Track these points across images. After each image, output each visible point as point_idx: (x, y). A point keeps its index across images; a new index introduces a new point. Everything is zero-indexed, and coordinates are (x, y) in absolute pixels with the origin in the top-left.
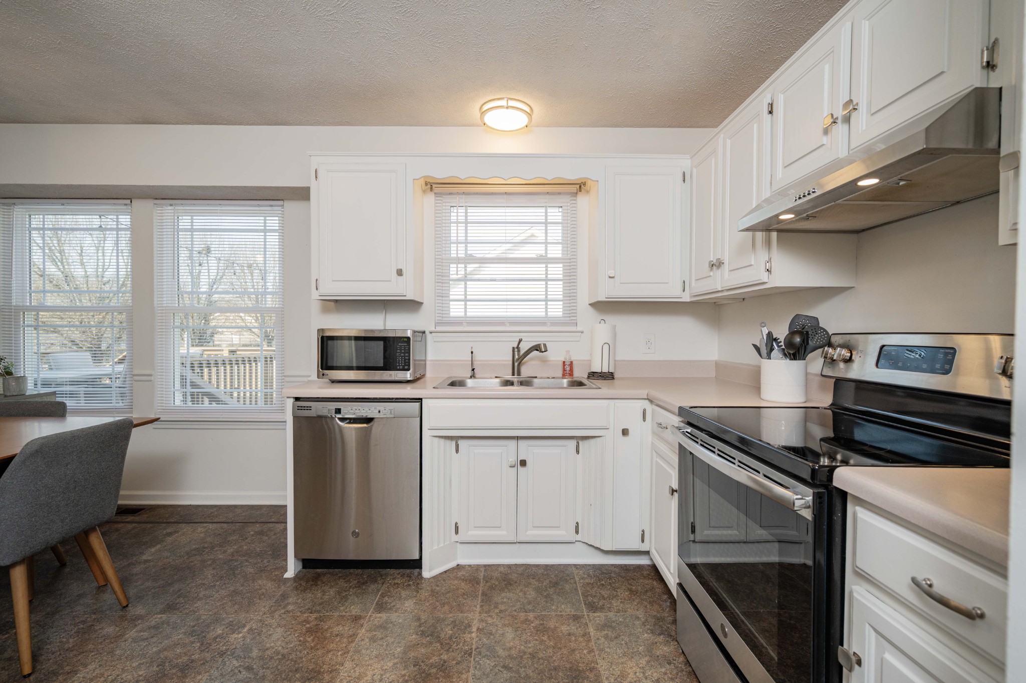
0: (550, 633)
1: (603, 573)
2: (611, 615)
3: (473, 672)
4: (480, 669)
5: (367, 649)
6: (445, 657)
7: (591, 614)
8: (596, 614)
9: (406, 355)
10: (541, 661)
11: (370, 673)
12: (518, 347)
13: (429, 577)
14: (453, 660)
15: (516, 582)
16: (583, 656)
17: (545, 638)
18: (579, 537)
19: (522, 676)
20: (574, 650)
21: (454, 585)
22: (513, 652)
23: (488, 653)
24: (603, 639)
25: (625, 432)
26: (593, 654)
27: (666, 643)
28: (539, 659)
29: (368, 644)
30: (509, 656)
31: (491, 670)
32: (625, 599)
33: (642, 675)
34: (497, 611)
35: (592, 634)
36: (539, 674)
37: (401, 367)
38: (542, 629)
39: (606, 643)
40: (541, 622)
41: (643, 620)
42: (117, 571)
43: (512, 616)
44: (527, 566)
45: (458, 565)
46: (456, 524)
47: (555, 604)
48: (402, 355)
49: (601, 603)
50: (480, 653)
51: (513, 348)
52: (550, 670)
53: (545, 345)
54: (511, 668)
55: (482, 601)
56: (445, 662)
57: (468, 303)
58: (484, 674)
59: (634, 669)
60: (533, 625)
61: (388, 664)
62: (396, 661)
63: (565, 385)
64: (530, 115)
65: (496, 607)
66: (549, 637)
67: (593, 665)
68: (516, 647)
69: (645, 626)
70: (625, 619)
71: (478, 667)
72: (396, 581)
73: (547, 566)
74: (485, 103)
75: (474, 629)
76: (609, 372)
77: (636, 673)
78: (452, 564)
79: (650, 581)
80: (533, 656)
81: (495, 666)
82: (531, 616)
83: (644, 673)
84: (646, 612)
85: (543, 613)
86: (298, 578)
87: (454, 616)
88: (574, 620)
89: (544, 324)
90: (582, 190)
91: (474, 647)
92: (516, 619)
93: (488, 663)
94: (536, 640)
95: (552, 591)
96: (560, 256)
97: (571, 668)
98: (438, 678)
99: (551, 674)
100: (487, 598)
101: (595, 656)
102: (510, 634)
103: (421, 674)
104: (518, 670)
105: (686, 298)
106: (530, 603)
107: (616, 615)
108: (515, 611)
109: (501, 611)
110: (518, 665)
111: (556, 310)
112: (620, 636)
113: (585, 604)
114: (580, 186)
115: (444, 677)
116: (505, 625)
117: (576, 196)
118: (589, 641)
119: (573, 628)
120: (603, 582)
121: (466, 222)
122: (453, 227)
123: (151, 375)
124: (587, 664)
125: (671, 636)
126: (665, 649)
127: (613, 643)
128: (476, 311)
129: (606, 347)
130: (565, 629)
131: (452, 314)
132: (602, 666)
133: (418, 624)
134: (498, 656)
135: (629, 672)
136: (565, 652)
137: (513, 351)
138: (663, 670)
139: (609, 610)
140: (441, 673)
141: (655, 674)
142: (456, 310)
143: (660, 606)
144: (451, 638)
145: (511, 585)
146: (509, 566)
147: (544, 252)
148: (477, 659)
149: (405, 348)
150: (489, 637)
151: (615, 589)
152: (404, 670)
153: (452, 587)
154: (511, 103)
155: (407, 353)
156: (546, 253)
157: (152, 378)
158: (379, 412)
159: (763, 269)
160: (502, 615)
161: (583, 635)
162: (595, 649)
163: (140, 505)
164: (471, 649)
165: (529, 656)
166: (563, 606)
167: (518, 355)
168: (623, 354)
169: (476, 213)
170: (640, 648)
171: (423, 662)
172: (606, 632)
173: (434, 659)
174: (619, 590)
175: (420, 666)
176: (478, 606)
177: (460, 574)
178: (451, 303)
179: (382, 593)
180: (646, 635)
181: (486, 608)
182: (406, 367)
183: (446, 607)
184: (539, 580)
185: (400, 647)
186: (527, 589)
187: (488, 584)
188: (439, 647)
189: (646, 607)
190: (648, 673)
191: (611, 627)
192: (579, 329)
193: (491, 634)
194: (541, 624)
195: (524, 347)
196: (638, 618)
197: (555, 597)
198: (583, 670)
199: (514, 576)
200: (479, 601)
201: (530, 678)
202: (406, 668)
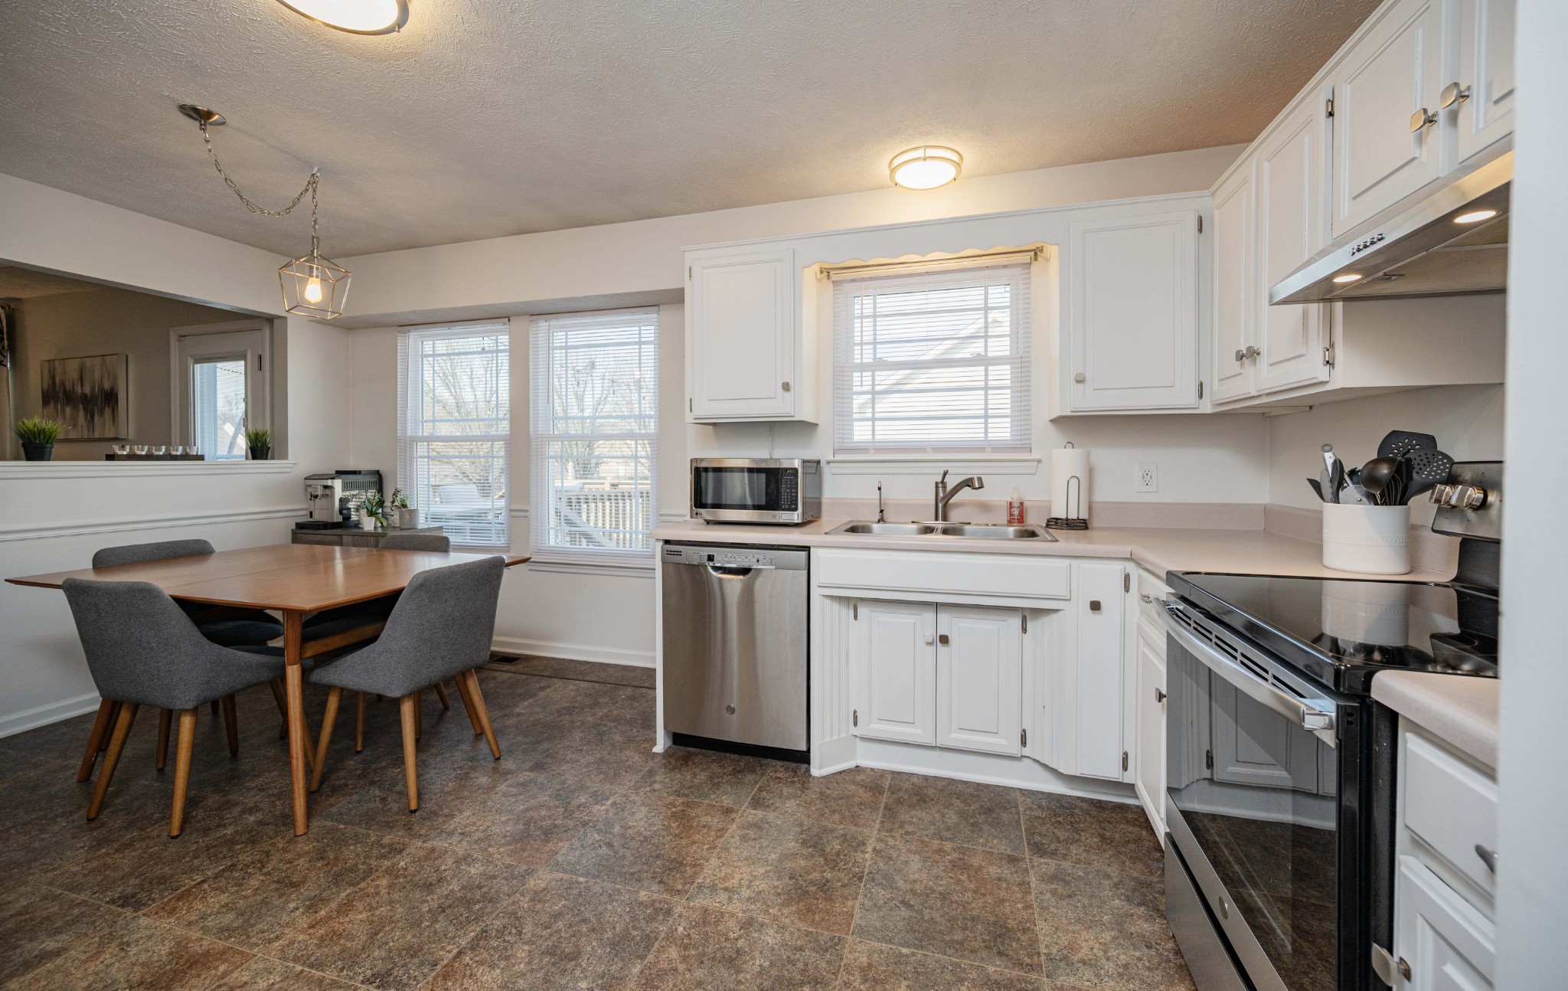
0: (972, 873)
1: (1063, 807)
2: (1066, 865)
3: (862, 900)
4: (871, 899)
5: (737, 848)
6: (828, 875)
7: (1035, 858)
8: (1043, 860)
9: (793, 491)
10: (955, 906)
11: (737, 876)
12: (943, 482)
13: (818, 776)
14: (839, 881)
15: (932, 800)
16: (1015, 910)
17: (964, 878)
18: (1026, 751)
19: (926, 918)
20: (1003, 901)
21: (850, 791)
22: (917, 886)
23: (884, 882)
24: (1048, 894)
25: (1095, 606)
26: (1031, 911)
27: (1149, 919)
28: (952, 902)
29: (738, 843)
30: (911, 890)
31: (885, 903)
32: (1091, 847)
33: (1101, 953)
34: (902, 831)
35: (1033, 885)
36: (949, 921)
37: (787, 507)
38: (960, 866)
39: (1052, 900)
40: (961, 856)
41: (1116, 880)
42: (491, 721)
43: (922, 842)
44: (951, 782)
45: (857, 766)
46: (855, 712)
47: (984, 836)
48: (788, 490)
49: (1053, 847)
50: (873, 880)
51: (937, 483)
52: (965, 919)
53: (980, 479)
54: (912, 906)
55: (884, 816)
56: (828, 881)
57: (877, 423)
58: (875, 905)
59: (1091, 943)
60: (948, 857)
61: (759, 870)
62: (768, 868)
63: (1011, 536)
64: (958, 165)
65: (901, 827)
66: (969, 877)
67: (1028, 925)
68: (921, 882)
69: (1118, 888)
70: (1087, 874)
71: (869, 895)
72: (778, 775)
73: (979, 785)
74: (899, 154)
75: (869, 849)
76: (1078, 519)
77: (1092, 949)
78: (850, 764)
79: (1137, 829)
80: (944, 897)
81: (892, 899)
82: (948, 846)
83: (1105, 952)
84: (1122, 871)
85: (965, 845)
86: (667, 754)
87: (845, 829)
88: (1009, 862)
89: (982, 449)
90: (1039, 258)
91: (866, 871)
92: (927, 846)
93: (882, 894)
94: (951, 878)
95: (981, 819)
96: (1008, 353)
97: (995, 923)
98: (817, 899)
99: (967, 924)
100: (890, 813)
101: (1033, 913)
102: (915, 862)
103: (796, 889)
104: (921, 910)
105: (1206, 407)
106: (948, 829)
107: (1074, 867)
108: (927, 836)
109: (907, 833)
110: (922, 904)
111: (1002, 430)
112: (1075, 895)
113: (1029, 844)
114: (1036, 254)
115: (825, 899)
116: (909, 851)
117: (1029, 268)
118: (1028, 892)
119: (1006, 871)
120: (1061, 819)
121: (875, 316)
122: (857, 324)
123: (526, 511)
124: (1020, 922)
125: (1158, 910)
126: (1144, 925)
127: (1064, 903)
128: (887, 432)
129: (1074, 483)
130: (993, 870)
131: (856, 438)
132: (1042, 928)
133: (799, 830)
134: (897, 888)
135: (1083, 945)
136: (990, 901)
137: (937, 487)
138: (1137, 954)
139: (1065, 857)
140: (821, 893)
141: (1122, 957)
142: (861, 433)
143: (1147, 866)
144: (838, 854)
145: (925, 802)
146: (926, 778)
147: (983, 349)
148: (868, 886)
149: (791, 482)
150: (887, 862)
151: (1077, 831)
152: (777, 880)
153: (846, 792)
154: (930, 152)
155: (794, 488)
156: (986, 350)
157: (528, 514)
158: (758, 561)
159: (1320, 361)
160: (908, 838)
161: (1019, 884)
162: (1035, 905)
163: (517, 654)
164: (863, 872)
165: (939, 896)
166: (995, 841)
167: (944, 492)
168: (1104, 494)
169: (888, 303)
170: (1105, 917)
171: (800, 876)
172: (1054, 886)
173: (815, 876)
174: (1083, 834)
175: (796, 880)
176: (878, 821)
177: (859, 778)
178: (855, 423)
179: (760, 787)
180: (1117, 901)
181: (888, 825)
182: (793, 507)
183: (837, 817)
184: (965, 802)
185: (776, 853)
186: (946, 810)
187: (894, 796)
188: (822, 862)
189: (1124, 863)
190: (1112, 953)
191: (1064, 880)
192: (1035, 456)
193: (890, 859)
194: (961, 859)
195: (951, 482)
196: (1108, 876)
197: (985, 827)
198: (1013, 928)
199: (930, 792)
200: (880, 815)
201: (936, 923)
202: (779, 878)
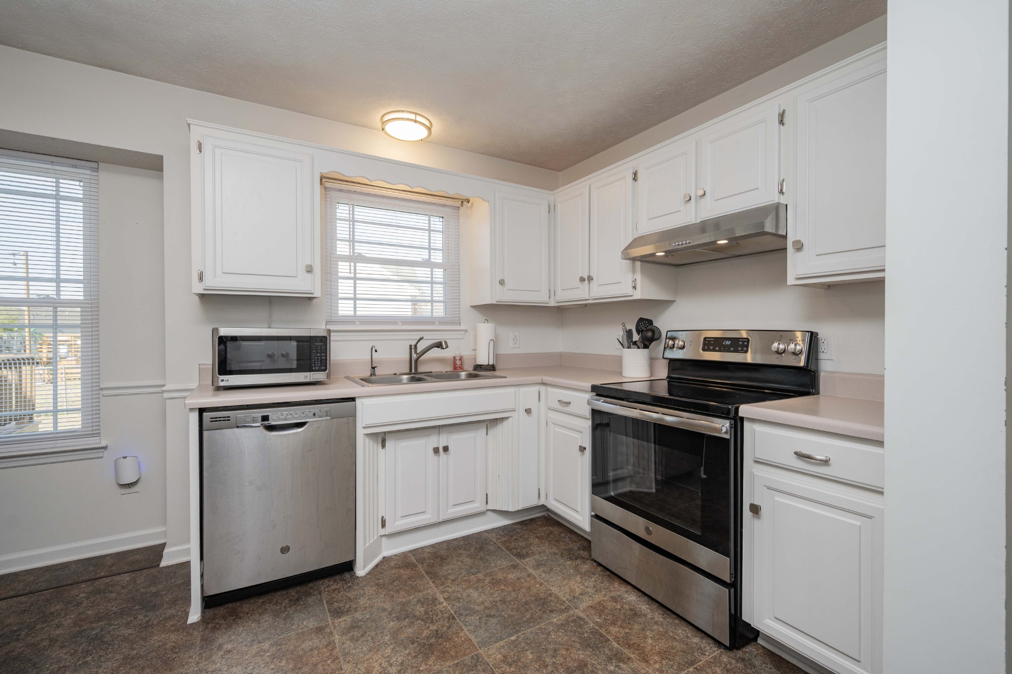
0: (504, 583)
1: (510, 531)
2: (537, 557)
3: (466, 629)
4: (470, 625)
5: (355, 649)
6: (434, 628)
7: (523, 561)
8: (526, 561)
10: (512, 603)
11: (376, 665)
13: (364, 575)
14: (443, 627)
15: (448, 556)
16: (538, 589)
17: (503, 587)
18: (488, 507)
19: (506, 617)
20: (529, 588)
21: (397, 574)
22: (486, 604)
23: (468, 612)
24: (543, 574)
26: (544, 586)
27: (584, 563)
28: (509, 602)
29: (352, 644)
30: (486, 608)
31: (480, 622)
32: (538, 544)
34: (449, 581)
35: (534, 573)
36: (518, 611)
38: (495, 583)
39: (547, 576)
40: (491, 577)
41: (560, 553)
43: (466, 581)
44: (448, 542)
45: (384, 558)
46: (383, 518)
47: (491, 562)
49: (524, 552)
50: (461, 615)
52: (523, 606)
54: (494, 615)
55: (431, 578)
56: (437, 631)
58: (477, 627)
59: (576, 585)
60: (486, 581)
61: (386, 651)
62: (392, 646)
65: (447, 579)
66: (505, 585)
67: (549, 592)
68: (486, 601)
69: (563, 557)
70: (548, 557)
71: (467, 624)
72: (333, 588)
73: (463, 537)
75: (442, 600)
77: (579, 587)
78: (378, 559)
79: (547, 527)
80: (503, 601)
81: (480, 618)
82: (480, 576)
83: (584, 586)
84: (558, 549)
85: (487, 571)
87: (415, 597)
88: (514, 569)
91: (452, 612)
92: (470, 582)
93: (474, 619)
94: (497, 590)
95: (482, 554)
97: (536, 600)
98: (441, 644)
99: (526, 608)
100: (434, 576)
102: (475, 594)
103: (423, 647)
104: (501, 615)
106: (472, 568)
107: (540, 556)
108: (465, 576)
109: (453, 581)
110: (497, 611)
112: (552, 568)
113: (514, 556)
115: (446, 641)
116: (464, 589)
118: (535, 578)
119: (517, 574)
120: (515, 537)
124: (545, 593)
125: (583, 558)
126: (586, 567)
127: (552, 574)
130: (511, 576)
132: (555, 590)
133: (387, 613)
134: (478, 611)
135: (574, 588)
136: (524, 591)
138: (593, 579)
139: (533, 554)
140: (440, 640)
141: (590, 583)
143: (564, 541)
144: (426, 613)
145: (446, 559)
146: (433, 546)
148: (462, 619)
150: (459, 601)
151: (526, 539)
152: (406, 650)
153: (393, 576)
160: (457, 582)
161: (528, 576)
162: (543, 581)
164: (451, 614)
165: (501, 603)
166: (499, 562)
170: (571, 572)
171: (417, 638)
172: (542, 569)
173: (425, 633)
174: (530, 540)
175: (417, 642)
176: (430, 583)
177: (392, 564)
179: (328, 601)
180: (568, 563)
181: (438, 582)
183: (402, 593)
184: (465, 549)
185: (386, 636)
186: (461, 558)
187: (425, 564)
188: (422, 623)
190: (586, 584)
191: (542, 564)
193: (458, 598)
194: (493, 579)
196: (556, 554)
197: (488, 557)
198: (545, 597)
199: (443, 552)
200: (428, 579)
201: (513, 616)
202: (405, 648)
